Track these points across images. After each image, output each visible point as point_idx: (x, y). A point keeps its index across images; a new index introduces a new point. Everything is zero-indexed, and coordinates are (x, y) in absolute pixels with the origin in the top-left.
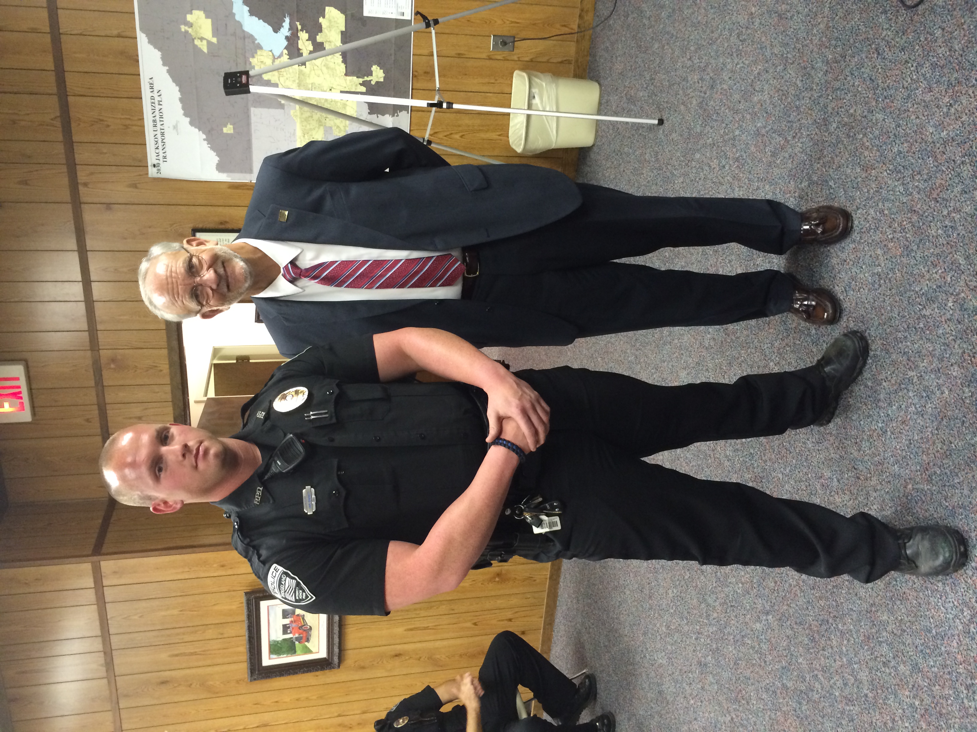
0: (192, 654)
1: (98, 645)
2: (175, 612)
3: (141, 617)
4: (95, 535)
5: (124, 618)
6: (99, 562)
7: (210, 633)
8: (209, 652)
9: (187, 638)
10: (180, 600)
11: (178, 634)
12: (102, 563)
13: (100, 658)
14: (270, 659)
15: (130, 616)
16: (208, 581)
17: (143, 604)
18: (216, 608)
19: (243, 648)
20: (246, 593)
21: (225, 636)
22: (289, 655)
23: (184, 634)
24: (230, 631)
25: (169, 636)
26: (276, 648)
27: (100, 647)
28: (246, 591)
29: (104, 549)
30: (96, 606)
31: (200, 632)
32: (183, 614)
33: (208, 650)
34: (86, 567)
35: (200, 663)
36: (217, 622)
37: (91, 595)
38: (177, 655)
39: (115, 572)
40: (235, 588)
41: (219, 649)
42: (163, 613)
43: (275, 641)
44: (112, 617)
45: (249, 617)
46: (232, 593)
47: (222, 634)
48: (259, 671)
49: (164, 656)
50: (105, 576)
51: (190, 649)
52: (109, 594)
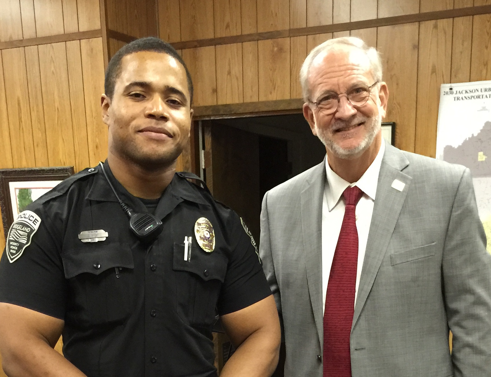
0: (20, 119)
1: (29, 34)
2: (57, 104)
3: (53, 73)
4: (125, 32)
5: (52, 57)
6: (102, 37)
7: (38, 135)
8: (22, 134)
9: (34, 114)
10: (68, 108)
11: (37, 106)
12: (100, 39)
13: (17, 36)
14: (16, 189)
15: (54, 62)
16: (84, 133)
17: (64, 75)
18: (60, 141)
19: (25, 164)
20: (72, 168)
21: (36, 149)
22: (18, 206)
23: (37, 111)
24: (40, 153)
25: (36, 98)
26: (24, 194)
27: (26, 36)
28: (75, 167)
29: (113, 41)
30: (62, 32)
31: (39, 126)
32: (55, 111)
33: (23, 132)
34: (97, 24)
35: (12, 127)
36: (48, 141)
37: (72, 28)
38: (19, 104)
39: (92, 50)
40: (77, 158)
41: (24, 143)
42: (56, 93)
43: (30, 194)
44: (53, 48)
45: (52, 171)
46: (73, 155)
47: (37, 145)
48: (5, 179)
49: (19, 93)
50: (89, 41)
51: (25, 118)
52: (73, 45)
